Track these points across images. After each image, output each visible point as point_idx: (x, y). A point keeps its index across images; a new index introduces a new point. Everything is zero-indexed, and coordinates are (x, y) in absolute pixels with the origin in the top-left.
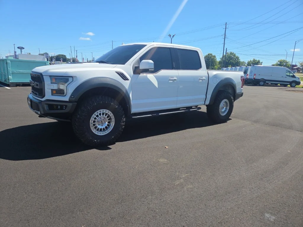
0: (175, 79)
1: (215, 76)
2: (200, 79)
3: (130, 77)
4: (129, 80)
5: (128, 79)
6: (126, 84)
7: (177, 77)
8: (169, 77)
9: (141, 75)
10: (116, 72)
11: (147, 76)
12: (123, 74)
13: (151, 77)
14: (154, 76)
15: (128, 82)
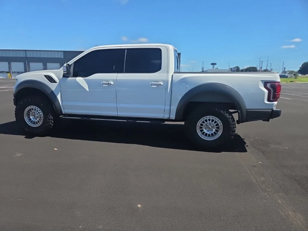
0: (108, 83)
1: (184, 80)
2: (152, 85)
3: (59, 80)
4: (56, 83)
5: (56, 81)
6: (53, 87)
7: (113, 80)
8: (103, 80)
9: (70, 78)
10: (45, 76)
11: (76, 79)
12: (51, 77)
13: (79, 79)
14: (84, 79)
15: (56, 85)
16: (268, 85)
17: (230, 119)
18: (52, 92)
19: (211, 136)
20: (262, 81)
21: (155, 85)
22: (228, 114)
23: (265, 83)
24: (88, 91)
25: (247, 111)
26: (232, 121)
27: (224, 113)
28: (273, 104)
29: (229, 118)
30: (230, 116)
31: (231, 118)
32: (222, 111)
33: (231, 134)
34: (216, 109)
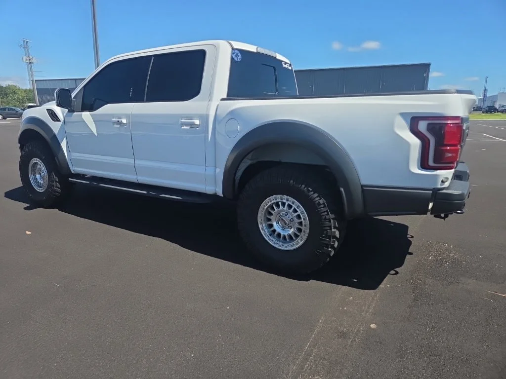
1: (233, 115)
2: (183, 124)
3: (63, 115)
4: (60, 121)
5: (59, 119)
6: (55, 127)
9: (75, 113)
10: (47, 110)
11: (82, 115)
12: (54, 112)
13: (86, 115)
14: (91, 115)
15: (59, 124)
16: (422, 126)
17: (322, 206)
18: (55, 136)
19: (288, 240)
20: (403, 115)
21: (187, 124)
22: (316, 195)
23: (414, 122)
24: (96, 134)
25: (362, 189)
26: (327, 211)
27: (309, 191)
28: (436, 176)
29: (319, 204)
30: (321, 199)
31: (324, 204)
32: (303, 186)
33: (325, 242)
34: (292, 181)
